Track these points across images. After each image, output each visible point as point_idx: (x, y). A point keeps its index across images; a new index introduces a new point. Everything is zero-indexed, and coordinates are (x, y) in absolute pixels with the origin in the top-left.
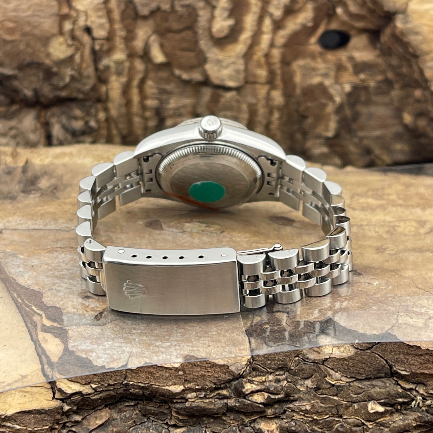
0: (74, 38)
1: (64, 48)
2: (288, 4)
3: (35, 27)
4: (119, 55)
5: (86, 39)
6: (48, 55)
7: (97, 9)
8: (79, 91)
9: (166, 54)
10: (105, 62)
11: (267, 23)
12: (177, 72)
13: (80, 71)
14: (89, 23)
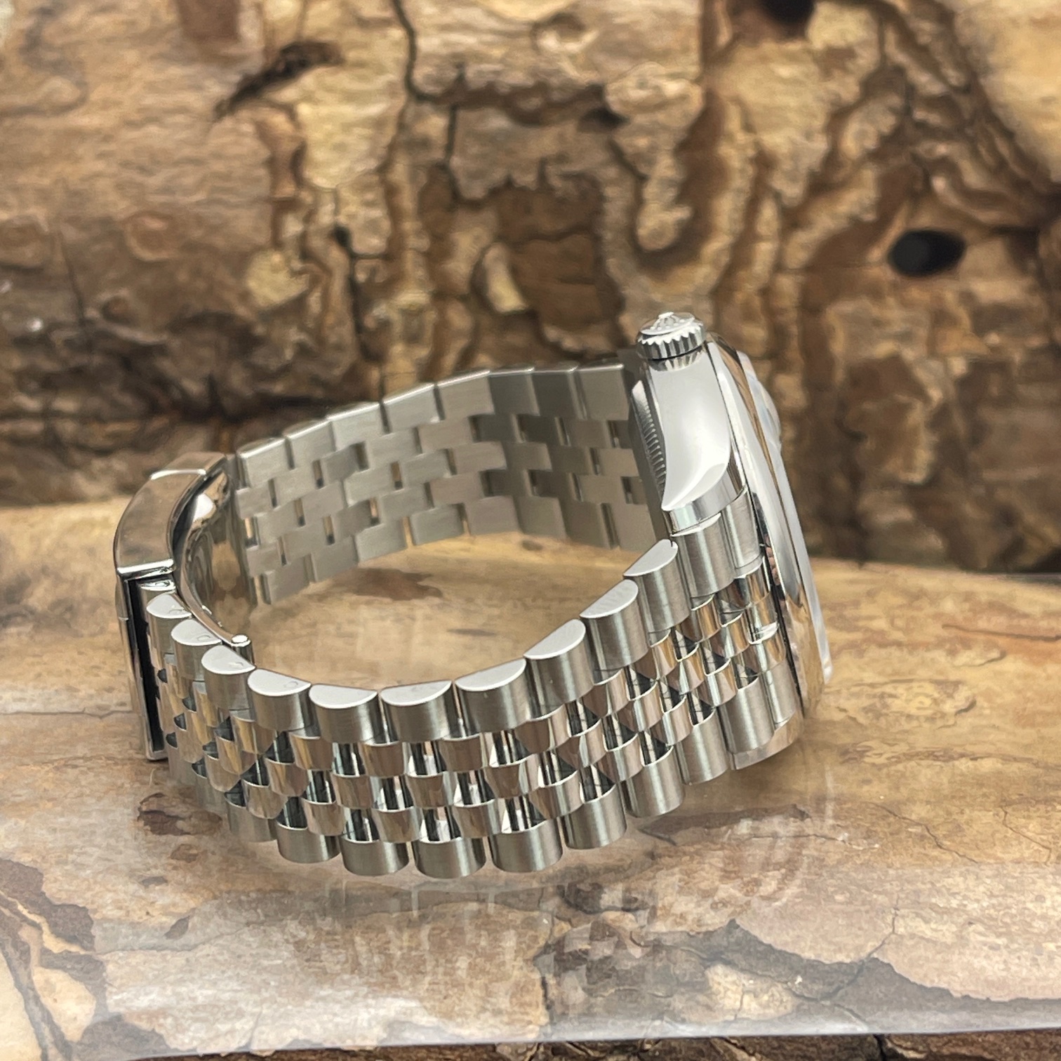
0: (306, 254)
1: (282, 277)
2: (817, 170)
3: (215, 229)
4: (412, 296)
5: (336, 256)
6: (245, 296)
7: (361, 186)
8: (315, 381)
9: (523, 289)
10: (381, 310)
11: (768, 214)
12: (552, 333)
13: (318, 334)
14: (342, 220)
